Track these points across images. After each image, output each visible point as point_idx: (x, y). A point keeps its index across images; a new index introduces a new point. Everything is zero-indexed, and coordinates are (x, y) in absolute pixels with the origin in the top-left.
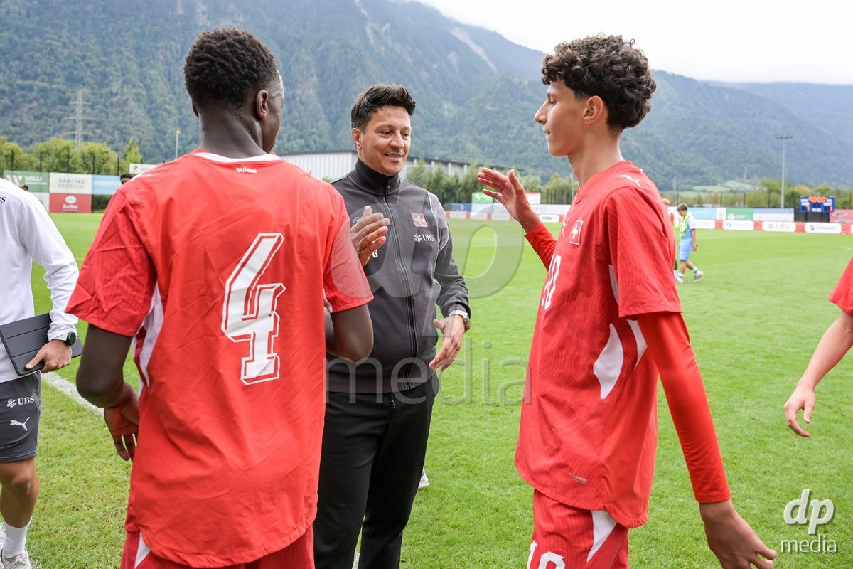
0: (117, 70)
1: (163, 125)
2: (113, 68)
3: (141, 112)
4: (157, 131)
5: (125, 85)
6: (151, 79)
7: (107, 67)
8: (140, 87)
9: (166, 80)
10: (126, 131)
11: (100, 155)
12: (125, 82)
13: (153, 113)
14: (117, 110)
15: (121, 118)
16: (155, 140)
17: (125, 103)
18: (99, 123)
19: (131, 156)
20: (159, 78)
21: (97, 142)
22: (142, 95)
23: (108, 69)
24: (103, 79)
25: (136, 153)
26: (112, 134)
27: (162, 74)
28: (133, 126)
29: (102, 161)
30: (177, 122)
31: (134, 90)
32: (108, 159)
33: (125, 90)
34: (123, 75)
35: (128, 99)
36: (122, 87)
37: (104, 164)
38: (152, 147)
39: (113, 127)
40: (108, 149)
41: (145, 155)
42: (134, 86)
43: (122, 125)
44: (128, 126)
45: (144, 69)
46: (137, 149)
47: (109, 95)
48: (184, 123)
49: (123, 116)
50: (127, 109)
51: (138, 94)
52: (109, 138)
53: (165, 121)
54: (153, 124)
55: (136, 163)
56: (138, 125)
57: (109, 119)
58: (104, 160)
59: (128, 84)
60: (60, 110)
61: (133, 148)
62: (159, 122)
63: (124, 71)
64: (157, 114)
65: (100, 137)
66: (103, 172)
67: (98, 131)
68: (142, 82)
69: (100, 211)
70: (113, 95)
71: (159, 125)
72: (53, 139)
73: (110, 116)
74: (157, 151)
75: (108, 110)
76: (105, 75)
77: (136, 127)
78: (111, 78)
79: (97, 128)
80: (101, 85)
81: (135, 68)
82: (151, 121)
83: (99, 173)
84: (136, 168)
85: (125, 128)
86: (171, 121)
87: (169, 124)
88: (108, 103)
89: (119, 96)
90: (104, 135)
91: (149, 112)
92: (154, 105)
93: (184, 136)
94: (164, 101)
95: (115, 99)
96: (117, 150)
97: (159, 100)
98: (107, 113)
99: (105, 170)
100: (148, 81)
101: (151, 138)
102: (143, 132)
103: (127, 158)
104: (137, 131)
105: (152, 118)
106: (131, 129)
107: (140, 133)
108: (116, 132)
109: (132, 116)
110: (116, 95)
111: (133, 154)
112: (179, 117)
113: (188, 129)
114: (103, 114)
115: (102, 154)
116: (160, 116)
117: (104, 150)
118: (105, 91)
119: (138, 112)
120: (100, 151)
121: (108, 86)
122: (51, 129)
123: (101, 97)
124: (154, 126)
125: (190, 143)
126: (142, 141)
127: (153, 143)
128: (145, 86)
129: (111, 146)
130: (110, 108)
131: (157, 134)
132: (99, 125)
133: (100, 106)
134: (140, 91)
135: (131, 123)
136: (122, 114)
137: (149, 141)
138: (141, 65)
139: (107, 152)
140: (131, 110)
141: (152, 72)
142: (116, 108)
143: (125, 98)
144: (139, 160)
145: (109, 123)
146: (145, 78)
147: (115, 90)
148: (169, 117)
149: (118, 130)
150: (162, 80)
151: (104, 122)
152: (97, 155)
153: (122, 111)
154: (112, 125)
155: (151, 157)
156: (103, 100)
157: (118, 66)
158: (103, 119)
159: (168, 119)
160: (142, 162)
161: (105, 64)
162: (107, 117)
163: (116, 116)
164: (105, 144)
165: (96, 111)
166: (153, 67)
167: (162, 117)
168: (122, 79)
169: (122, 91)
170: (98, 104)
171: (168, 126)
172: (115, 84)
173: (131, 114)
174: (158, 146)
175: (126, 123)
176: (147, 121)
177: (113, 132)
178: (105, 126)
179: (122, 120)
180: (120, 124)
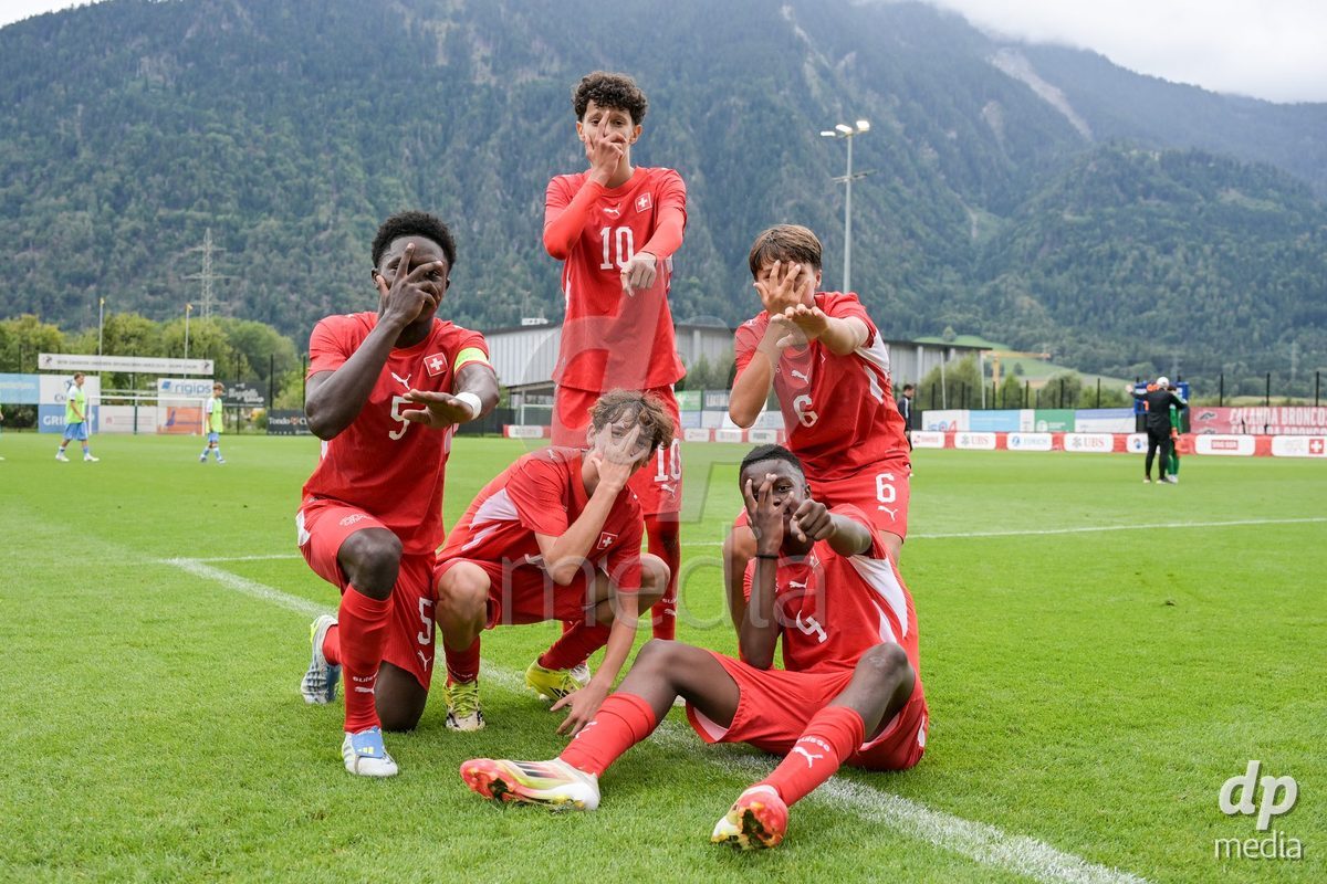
0: (327, 182)
2: (321, 178)
5: (341, 209)
6: (387, 194)
7: (310, 176)
8: (368, 211)
9: (414, 194)
12: (341, 204)
14: (326, 257)
15: (333, 271)
17: (341, 242)
18: (295, 282)
20: (402, 192)
22: (371, 226)
23: (313, 180)
24: (304, 201)
26: (317, 302)
27: (407, 184)
28: (355, 286)
33: (341, 218)
34: (339, 190)
35: (345, 235)
36: (337, 213)
39: (319, 289)
42: (358, 211)
43: (335, 284)
44: (345, 285)
45: (376, 176)
47: (313, 229)
49: (338, 268)
51: (364, 225)
57: (313, 275)
59: (346, 206)
60: (228, 261)
63: (341, 182)
67: (294, 297)
68: (371, 202)
70: (319, 228)
73: (314, 267)
75: (311, 258)
76: (306, 192)
78: (316, 196)
79: (293, 291)
80: (300, 212)
81: (360, 174)
85: (341, 290)
88: (311, 245)
89: (330, 230)
90: (303, 305)
95: (323, 236)
98: (309, 264)
102: (372, 297)
107: (366, 298)
109: (354, 267)
110: (325, 228)
114: (302, 265)
118: (307, 220)
121: (311, 211)
123: (300, 234)
128: (377, 208)
130: (314, 253)
132: (296, 285)
133: (297, 250)
134: (368, 217)
135: (350, 280)
136: (334, 264)
138: (370, 170)
140: (351, 256)
141: (390, 181)
142: (325, 252)
143: (342, 232)
145: (313, 281)
146: (377, 194)
147: (323, 219)
149: (327, 294)
150: (407, 195)
151: (303, 279)
153: (336, 259)
154: (317, 284)
156: (302, 238)
157: (330, 173)
158: (302, 274)
161: (308, 170)
162: (310, 271)
163: (325, 268)
165: (291, 260)
166: (391, 172)
168: (336, 197)
169: (335, 221)
170: (294, 247)
172: (322, 207)
173: (351, 262)
175: (341, 280)
177: (320, 297)
178: (305, 287)
179: (336, 274)
180: (331, 282)
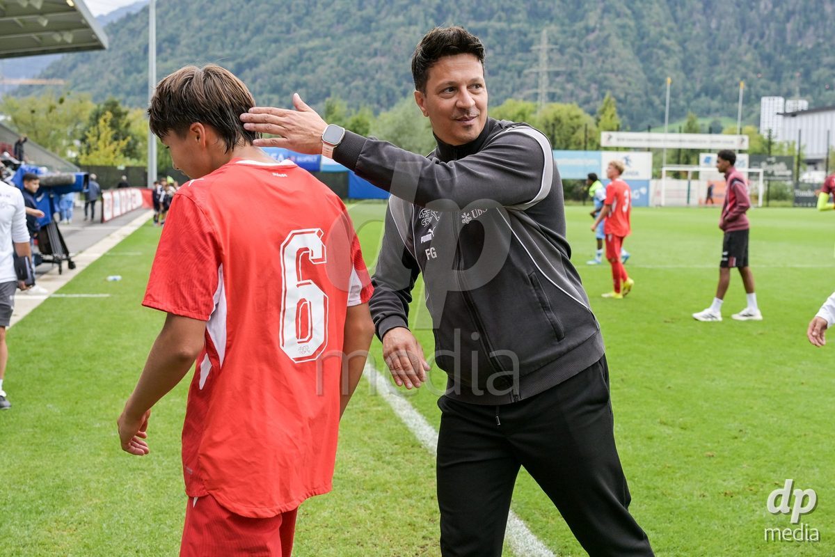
1: (658, 70)
3: (628, 53)
4: (650, 79)
5: (606, 15)
8: (626, 15)
10: (606, 83)
11: (569, 121)
12: (606, 10)
13: (644, 53)
14: (594, 54)
15: (599, 65)
16: (646, 94)
17: (606, 41)
18: (570, 74)
19: (605, 120)
21: (565, 103)
22: (629, 27)
24: (576, 10)
25: (612, 116)
26: (587, 89)
28: (617, 75)
29: (571, 130)
30: (679, 63)
31: (618, 21)
32: (579, 126)
33: (606, 22)
35: (609, 35)
36: (602, 18)
37: (573, 133)
38: (642, 104)
39: (589, 79)
40: (580, 112)
41: (631, 117)
42: (618, 15)
43: (601, 75)
44: (609, 75)
46: (612, 110)
47: (584, 32)
48: (690, 64)
49: (603, 62)
50: (609, 50)
51: (623, 27)
52: (583, 95)
53: (661, 64)
54: (645, 70)
55: (612, 130)
56: (623, 72)
57: (584, 67)
58: (573, 128)
59: (609, 12)
60: (520, 59)
61: (608, 108)
62: (653, 66)
64: (650, 55)
65: (572, 95)
66: (573, 146)
67: (570, 86)
68: (629, 7)
70: (589, 31)
71: (653, 71)
72: (509, 102)
73: (585, 61)
74: (650, 111)
75: (582, 55)
77: (620, 77)
78: (587, 5)
79: (568, 81)
80: (573, 18)
82: (641, 65)
83: (566, 148)
84: (610, 137)
85: (606, 79)
86: (670, 63)
87: (667, 68)
88: (582, 44)
89: (597, 32)
90: (577, 92)
91: (638, 52)
92: (646, 41)
93: (688, 85)
94: (661, 34)
95: (591, 37)
96: (592, 113)
97: (653, 31)
98: (581, 59)
99: (575, 142)
100: (639, 4)
101: (641, 92)
102: (630, 84)
103: (600, 124)
104: (621, 82)
105: (643, 60)
106: (613, 80)
107: (625, 85)
108: (594, 86)
109: (616, 60)
110: (593, 30)
111: (608, 117)
112: (682, 56)
113: (696, 73)
114: (576, 61)
115: (571, 119)
116: (655, 57)
117: (573, 113)
118: (579, 26)
119: (623, 53)
120: (569, 114)
121: (582, 18)
122: (509, 87)
123: (574, 35)
124: (645, 73)
125: (698, 96)
126: (629, 97)
127: (644, 99)
128: (634, 13)
129: (586, 106)
130: (585, 50)
131: (650, 85)
132: (571, 76)
133: (571, 50)
134: (626, 21)
135: (613, 72)
136: (601, 59)
137: (638, 96)
139: (577, 117)
140: (614, 52)
142: (593, 50)
143: (606, 33)
144: (615, 127)
145: (584, 73)
147: (591, 23)
148: (668, 58)
149: (595, 82)
151: (576, 72)
152: (565, 120)
153: (601, 54)
154: (587, 75)
155: (641, 120)
156: (575, 40)
158: (575, 68)
159: (665, 61)
160: (618, 130)
162: (581, 65)
163: (594, 62)
164: (575, 104)
165: (567, 57)
167: (658, 58)
168: (601, 5)
169: (601, 24)
170: (569, 46)
171: (667, 71)
172: (591, 14)
173: (613, 57)
174: (651, 104)
175: (606, 71)
176: (635, 67)
177: (589, 85)
178: (578, 78)
179: (602, 67)
180: (598, 73)
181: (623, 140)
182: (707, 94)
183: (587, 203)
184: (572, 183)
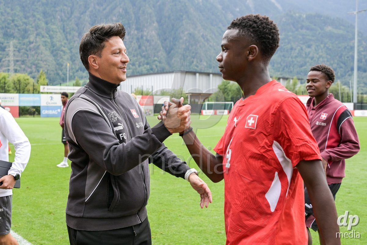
0: (32, 27)
1: (61, 60)
2: (30, 26)
3: (48, 53)
4: (57, 64)
5: (38, 36)
6: (53, 31)
7: (27, 26)
8: (46, 37)
9: (62, 31)
10: (39, 65)
11: (24, 81)
12: (38, 35)
13: (55, 53)
14: (33, 53)
15: (35, 57)
16: (56, 70)
17: (38, 47)
19: (41, 81)
20: (58, 30)
21: (22, 73)
22: (48, 42)
23: (27, 27)
24: (25, 34)
25: (44, 79)
26: (31, 68)
27: (59, 28)
28: (43, 62)
29: (25, 85)
30: (69, 58)
31: (43, 39)
32: (28, 83)
33: (38, 39)
34: (36, 30)
35: (39, 45)
36: (36, 38)
37: (26, 86)
38: (54, 74)
39: (31, 63)
40: (29, 77)
41: (50, 80)
42: (43, 37)
43: (36, 62)
44: (40, 62)
45: (49, 25)
46: (44, 76)
47: (28, 43)
48: (74, 58)
49: (37, 56)
50: (40, 51)
51: (45, 42)
52: (29, 70)
53: (62, 58)
54: (55, 60)
55: (44, 85)
56: (46, 61)
57: (29, 59)
58: (26, 84)
59: (39, 35)
60: (1, 54)
61: (42, 76)
62: (58, 58)
63: (37, 27)
64: (57, 54)
65: (24, 70)
66: (26, 92)
67: (23, 66)
68: (48, 34)
69: (24, 116)
70: (31, 43)
71: (58, 60)
73: (29, 56)
74: (58, 77)
75: (28, 53)
76: (26, 31)
77: (45, 63)
78: (29, 32)
79: (22, 64)
80: (24, 37)
81: (43, 25)
82: (54, 58)
83: (23, 93)
84: (44, 88)
85: (39, 63)
86: (65, 57)
87: (64, 59)
88: (28, 49)
89: (34, 44)
90: (26, 69)
91: (52, 52)
92: (55, 48)
93: (73, 67)
94: (61, 45)
95: (32, 46)
96: (34, 78)
97: (58, 44)
98: (27, 55)
99: (27, 90)
100: (51, 33)
101: (54, 69)
102: (49, 66)
103: (39, 82)
104: (45, 65)
105: (54, 56)
106: (42, 64)
107: (47, 66)
108: (33, 66)
109: (42, 56)
110: (32, 43)
111: (42, 80)
112: (70, 54)
113: (76, 62)
114: (26, 56)
115: (25, 80)
116: (59, 55)
117: (26, 78)
118: (26, 41)
119: (46, 53)
120: (24, 78)
121: (28, 37)
123: (24, 44)
124: (55, 61)
125: (77, 71)
126: (49, 71)
127: (55, 72)
128: (49, 36)
129: (31, 75)
130: (29, 51)
131: (57, 66)
132: (23, 62)
133: (23, 51)
134: (46, 39)
135: (42, 60)
136: (36, 55)
137: (53, 71)
138: (47, 23)
139: (28, 79)
140: (42, 52)
141: (54, 27)
142: (33, 51)
143: (38, 44)
144: (46, 84)
145: (29, 61)
146: (49, 31)
147: (32, 40)
148: (64, 55)
149: (34, 65)
150: (60, 32)
151: (26, 60)
152: (22, 81)
153: (36, 53)
155: (54, 81)
156: (25, 47)
157: (33, 24)
158: (25, 59)
159: (63, 57)
160: (47, 85)
161: (25, 23)
162: (28, 57)
163: (33, 56)
164: (27, 74)
165: (21, 54)
166: (54, 24)
167: (60, 55)
168: (36, 32)
169: (36, 40)
170: (22, 49)
171: (64, 61)
172: (31, 36)
173: (42, 54)
174: (58, 74)
175: (39, 60)
176: (51, 58)
177: (31, 66)
178: (27, 63)
179: (37, 59)
180: (35, 61)
181: (50, 89)
182: (81, 71)
183: (35, 116)
184: (28, 108)
